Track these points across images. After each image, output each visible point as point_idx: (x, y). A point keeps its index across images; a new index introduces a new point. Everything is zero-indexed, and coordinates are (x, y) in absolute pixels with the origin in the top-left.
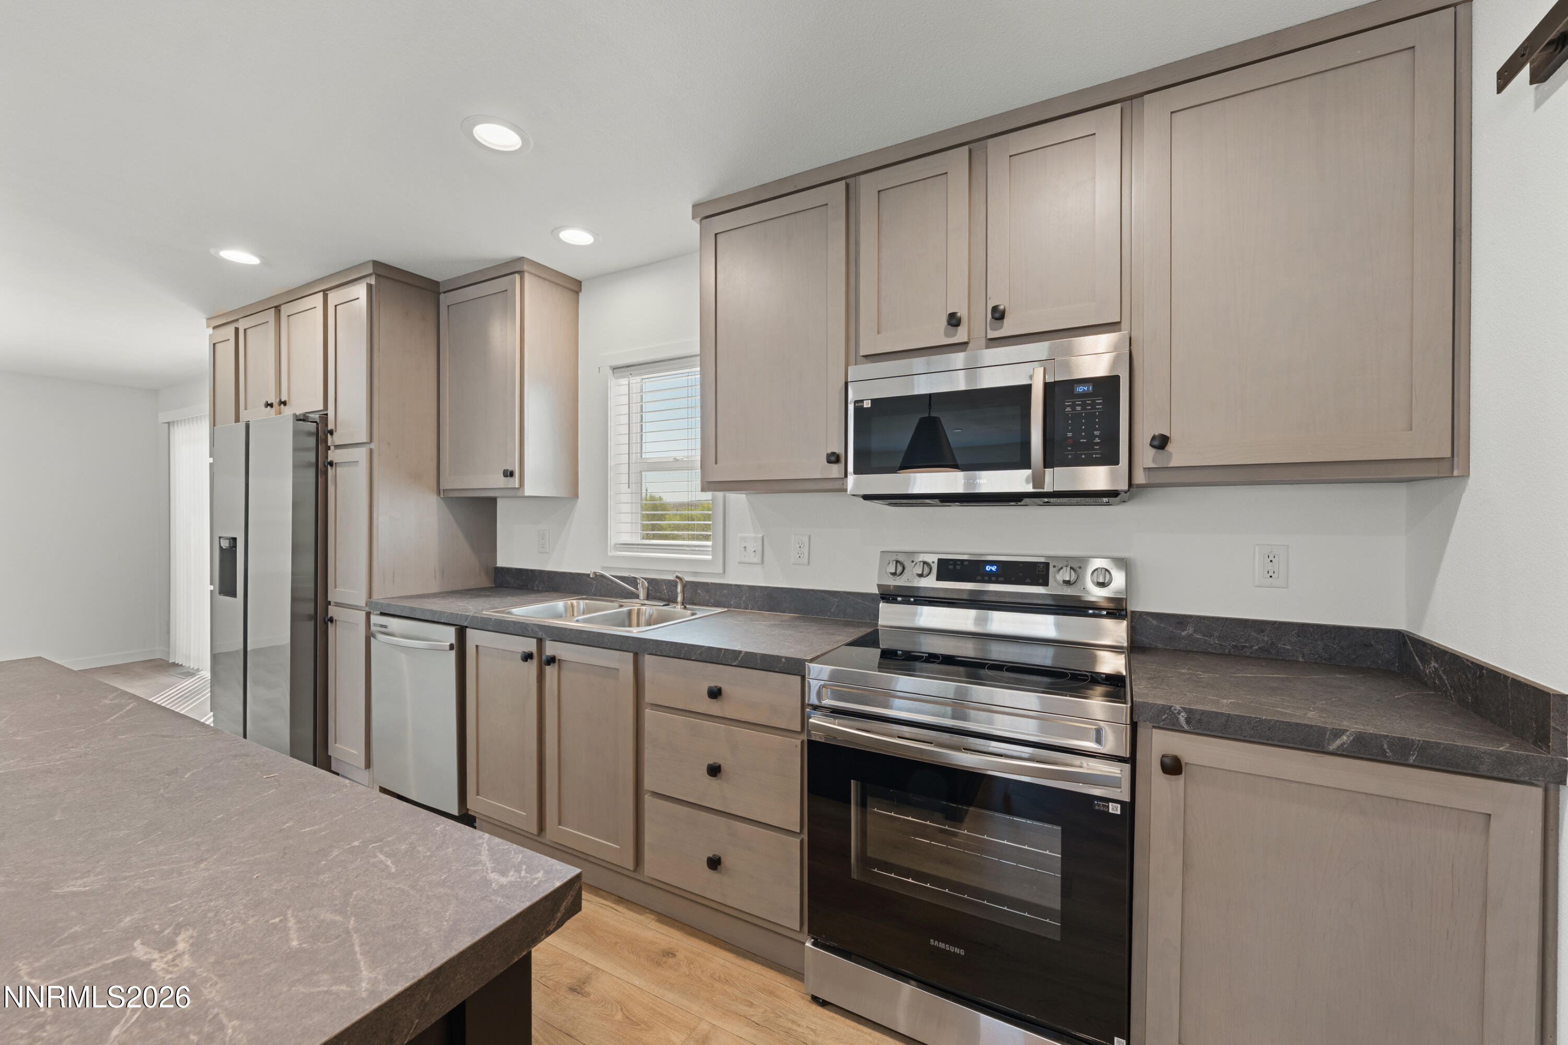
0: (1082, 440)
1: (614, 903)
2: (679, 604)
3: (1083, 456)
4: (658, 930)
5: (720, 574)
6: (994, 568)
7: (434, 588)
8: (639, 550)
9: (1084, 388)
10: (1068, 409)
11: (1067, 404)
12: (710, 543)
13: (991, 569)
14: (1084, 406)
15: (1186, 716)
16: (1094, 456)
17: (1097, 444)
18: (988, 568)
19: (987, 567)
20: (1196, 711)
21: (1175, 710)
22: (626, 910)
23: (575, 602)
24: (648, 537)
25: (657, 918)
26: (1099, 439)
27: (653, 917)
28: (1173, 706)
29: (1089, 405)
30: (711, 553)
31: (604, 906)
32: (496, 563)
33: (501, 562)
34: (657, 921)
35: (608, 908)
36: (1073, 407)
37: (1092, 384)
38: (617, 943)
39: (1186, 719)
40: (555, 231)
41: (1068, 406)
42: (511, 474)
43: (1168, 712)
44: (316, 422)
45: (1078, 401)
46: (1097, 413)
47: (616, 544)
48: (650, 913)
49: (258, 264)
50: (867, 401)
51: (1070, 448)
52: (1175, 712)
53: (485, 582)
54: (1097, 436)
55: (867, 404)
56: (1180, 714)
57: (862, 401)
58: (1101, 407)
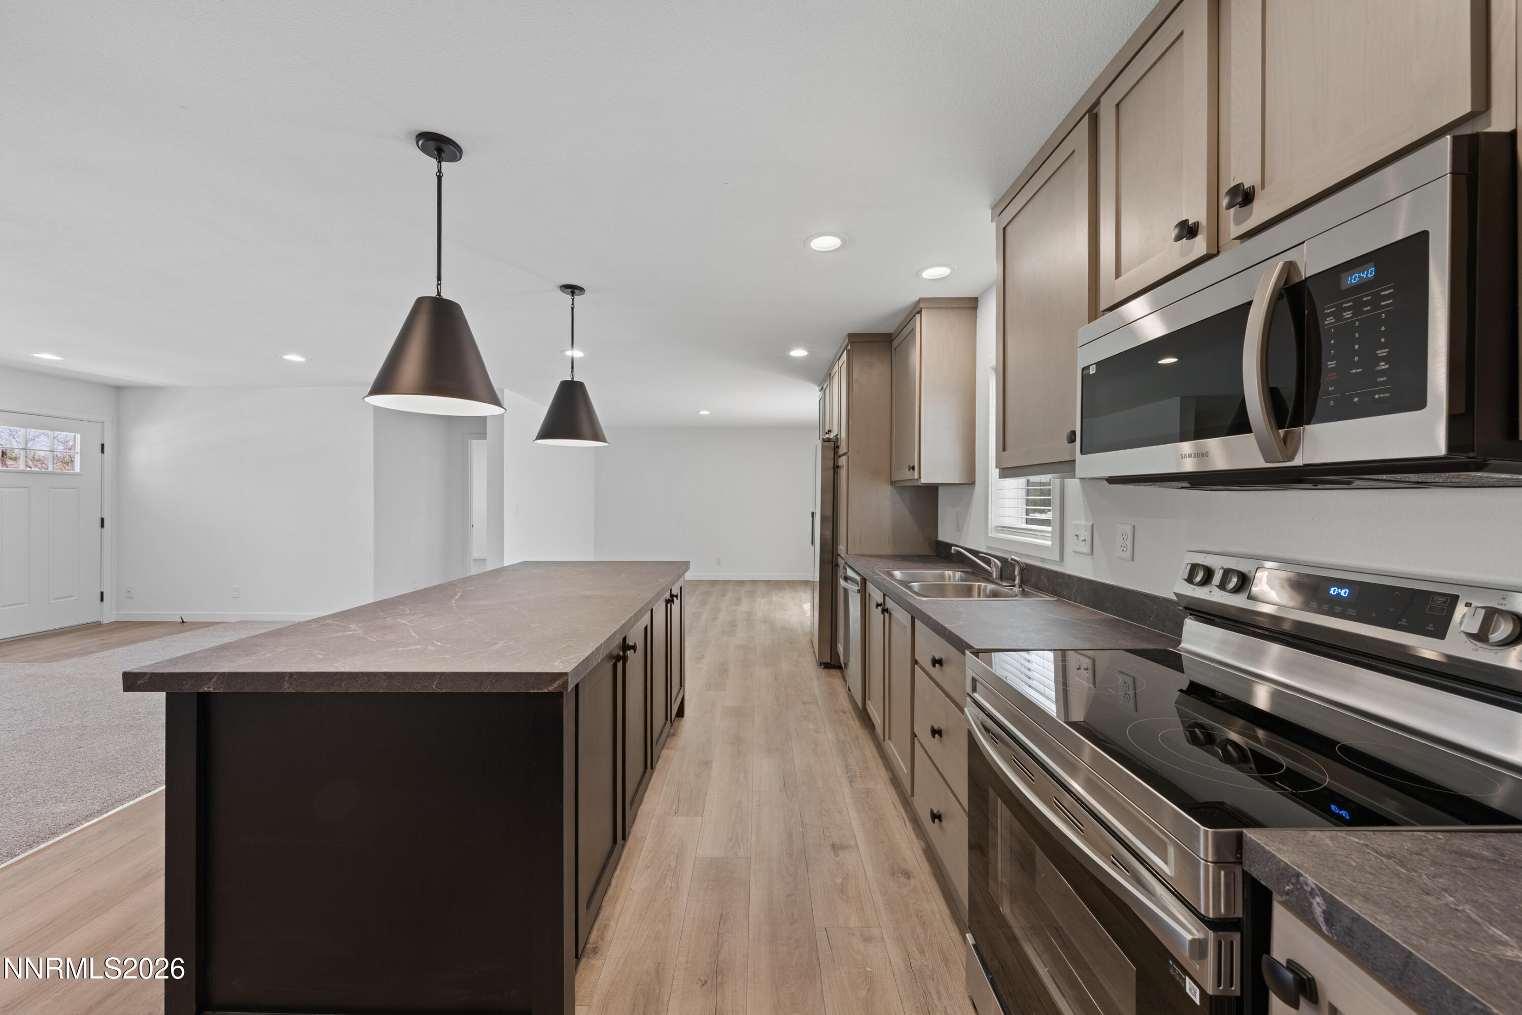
0: (1354, 371)
1: (909, 819)
2: (1017, 586)
3: (1356, 400)
4: (917, 856)
5: (1057, 561)
6: (1344, 593)
7: (888, 551)
8: (1009, 532)
9: (1361, 275)
10: (1330, 320)
11: (1328, 311)
12: (1049, 529)
13: (1339, 594)
14: (1357, 309)
15: (1324, 907)
16: (1377, 396)
17: (1382, 373)
18: (1333, 591)
19: (1332, 589)
20: (1342, 908)
21: (1307, 884)
22: (911, 828)
23: (951, 573)
24: (1029, 521)
25: (925, 848)
26: (1386, 364)
27: (923, 845)
28: (1302, 875)
29: (1367, 303)
30: (1050, 538)
31: (900, 816)
32: (937, 537)
33: (940, 538)
34: (923, 850)
35: (902, 819)
36: (1338, 315)
37: (1372, 264)
38: (883, 842)
39: (1324, 912)
40: (918, 274)
41: (1329, 315)
42: (913, 468)
43: (1294, 880)
44: (834, 442)
45: (1346, 303)
46: (1383, 315)
47: (998, 527)
48: (924, 842)
49: (806, 355)
50: (1093, 366)
51: (1333, 388)
52: (1306, 888)
53: (927, 551)
54: (1382, 359)
55: (1093, 370)
56: (1313, 898)
57: (1088, 367)
58: (1391, 301)
